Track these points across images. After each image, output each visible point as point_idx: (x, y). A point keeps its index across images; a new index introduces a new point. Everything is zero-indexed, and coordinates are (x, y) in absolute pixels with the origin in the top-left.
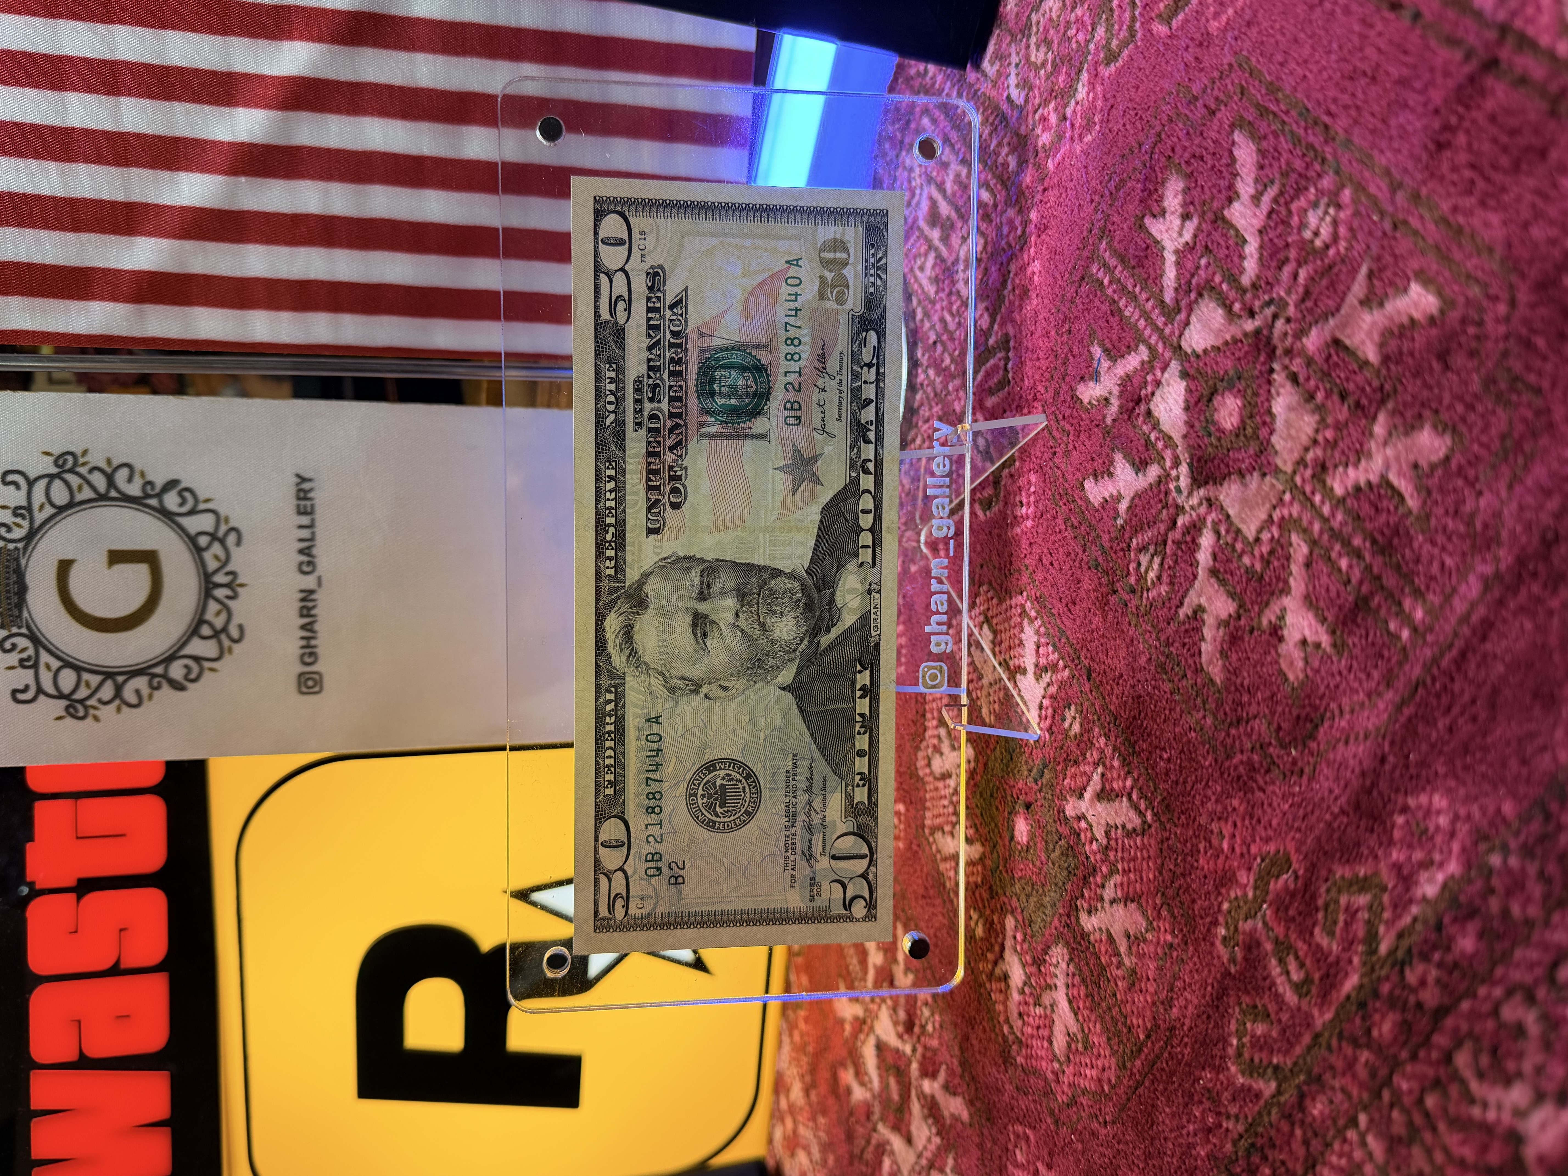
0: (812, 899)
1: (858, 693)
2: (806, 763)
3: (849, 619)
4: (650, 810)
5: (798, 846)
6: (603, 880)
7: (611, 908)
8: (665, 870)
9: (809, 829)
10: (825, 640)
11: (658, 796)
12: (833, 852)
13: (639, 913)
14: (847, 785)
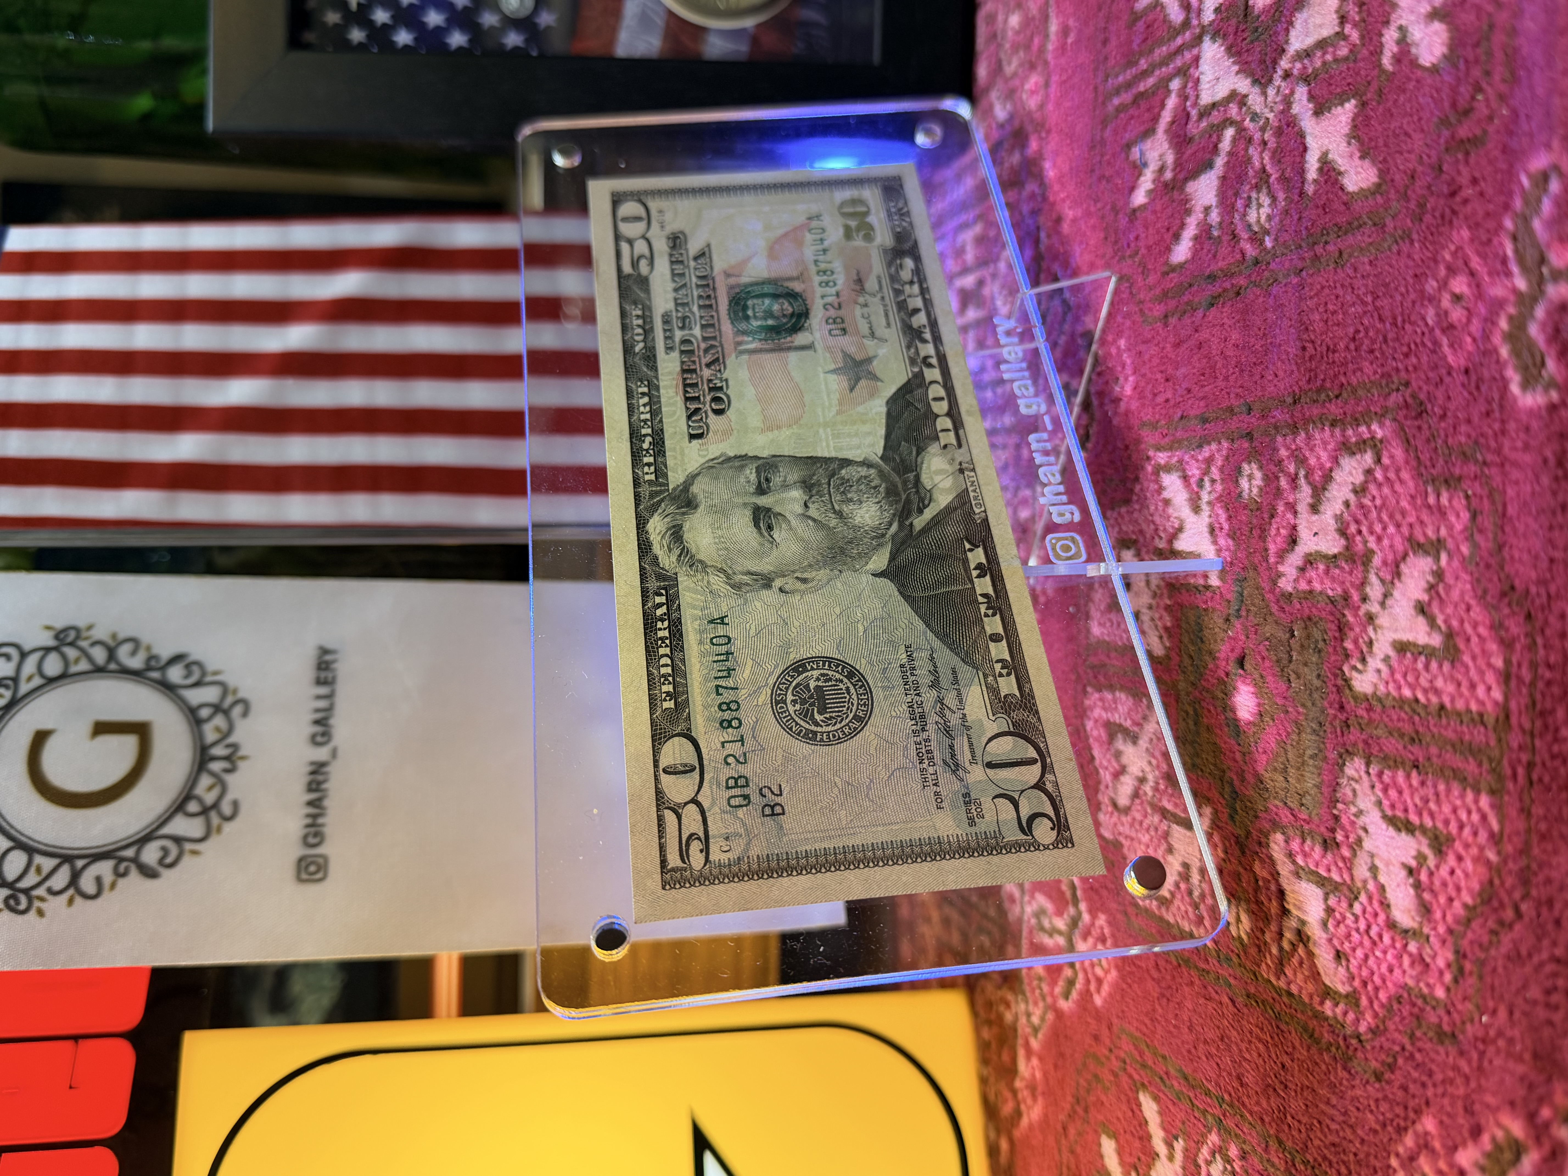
0: (972, 822)
1: (975, 573)
2: (925, 654)
3: (943, 500)
4: (725, 724)
5: (936, 754)
6: (670, 817)
7: (684, 855)
8: (755, 798)
9: (947, 731)
10: (919, 522)
11: (733, 706)
12: (988, 759)
13: (724, 858)
14: (985, 676)
